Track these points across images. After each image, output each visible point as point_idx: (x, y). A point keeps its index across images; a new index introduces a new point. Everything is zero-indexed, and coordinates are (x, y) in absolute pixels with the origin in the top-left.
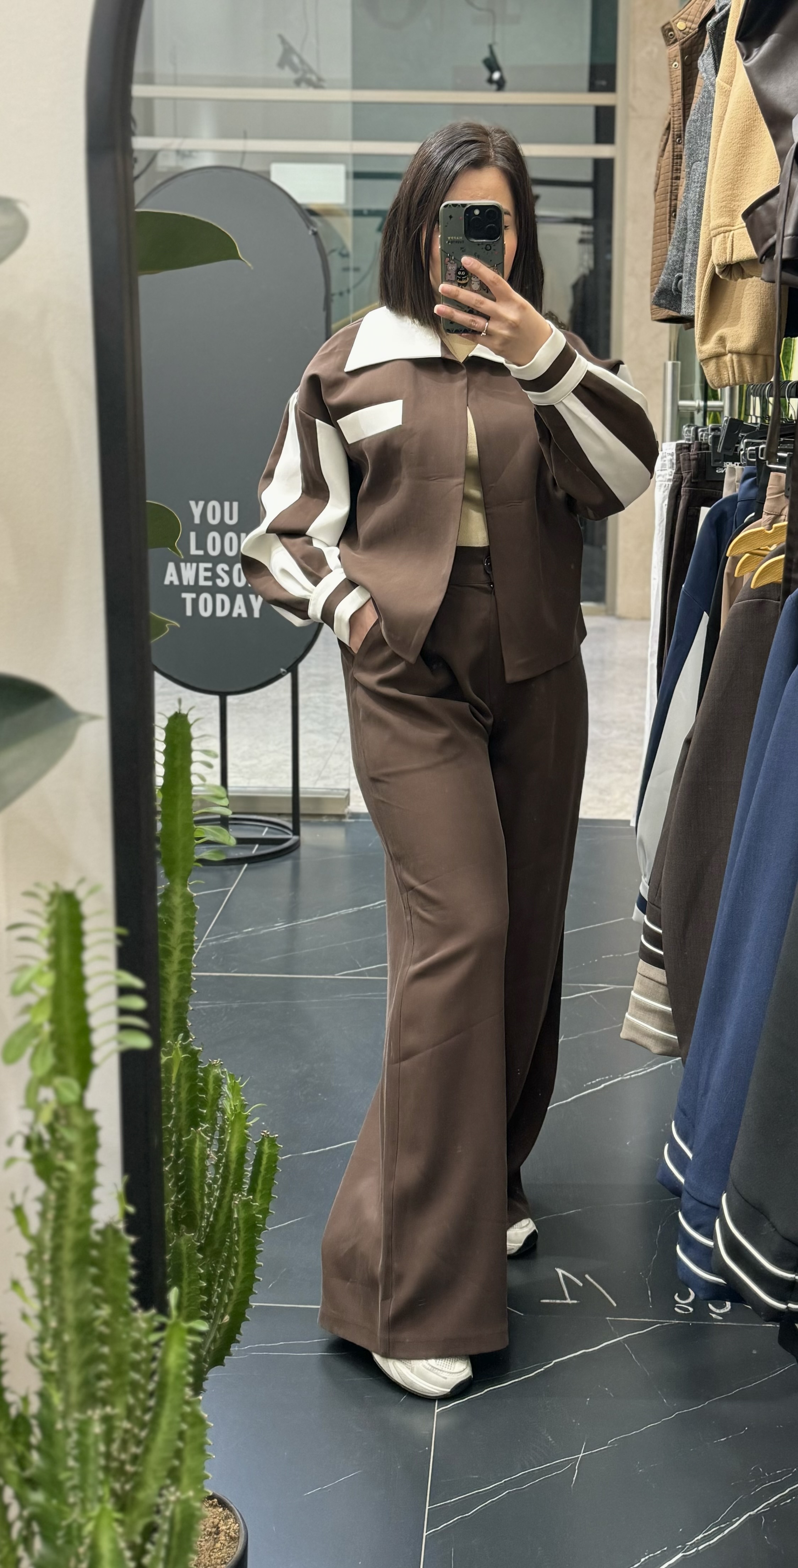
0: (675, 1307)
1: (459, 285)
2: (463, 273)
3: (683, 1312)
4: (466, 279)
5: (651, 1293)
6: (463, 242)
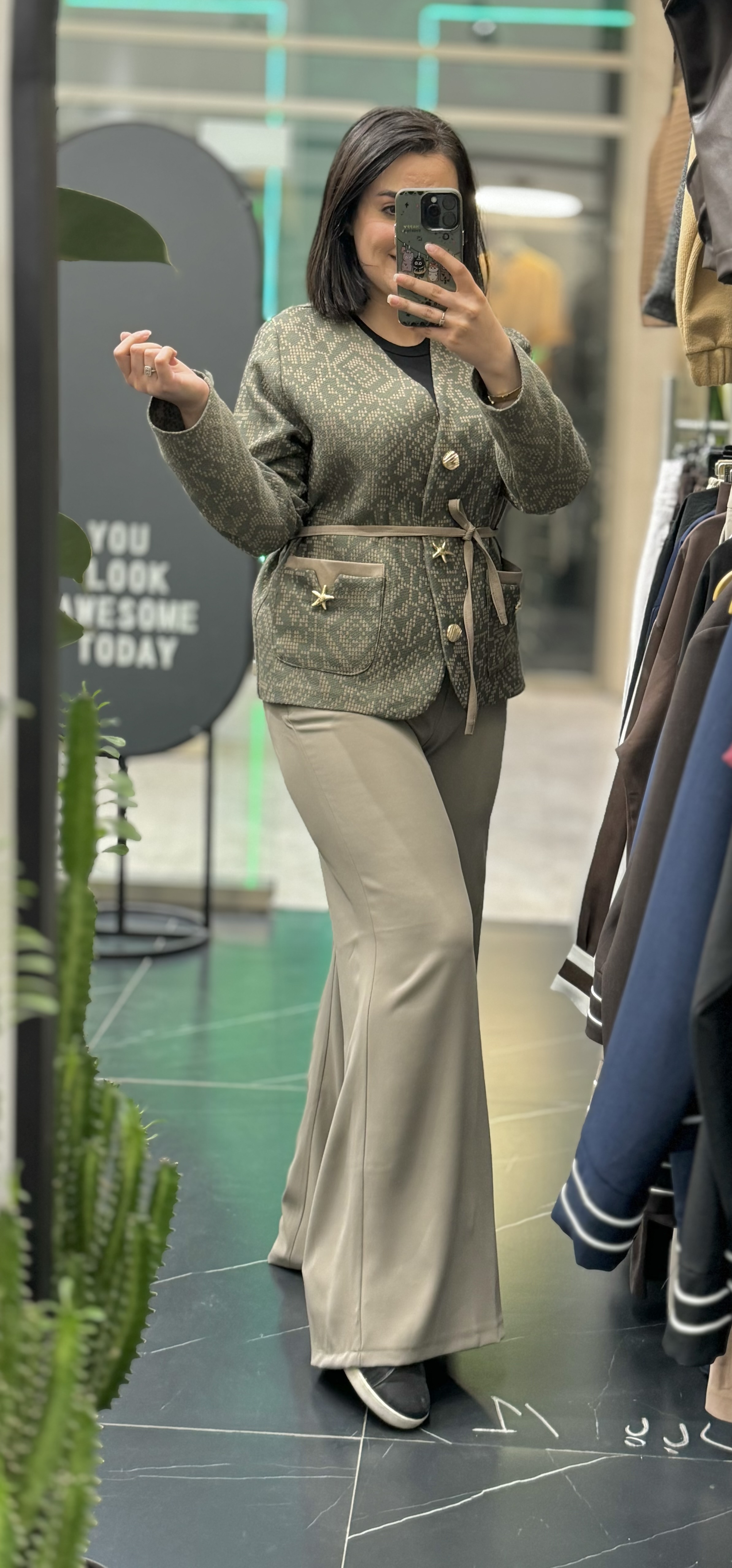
0: (625, 1439)
1: (416, 276)
2: (420, 264)
3: (634, 1445)
4: (423, 269)
5: (599, 1424)
6: (420, 230)
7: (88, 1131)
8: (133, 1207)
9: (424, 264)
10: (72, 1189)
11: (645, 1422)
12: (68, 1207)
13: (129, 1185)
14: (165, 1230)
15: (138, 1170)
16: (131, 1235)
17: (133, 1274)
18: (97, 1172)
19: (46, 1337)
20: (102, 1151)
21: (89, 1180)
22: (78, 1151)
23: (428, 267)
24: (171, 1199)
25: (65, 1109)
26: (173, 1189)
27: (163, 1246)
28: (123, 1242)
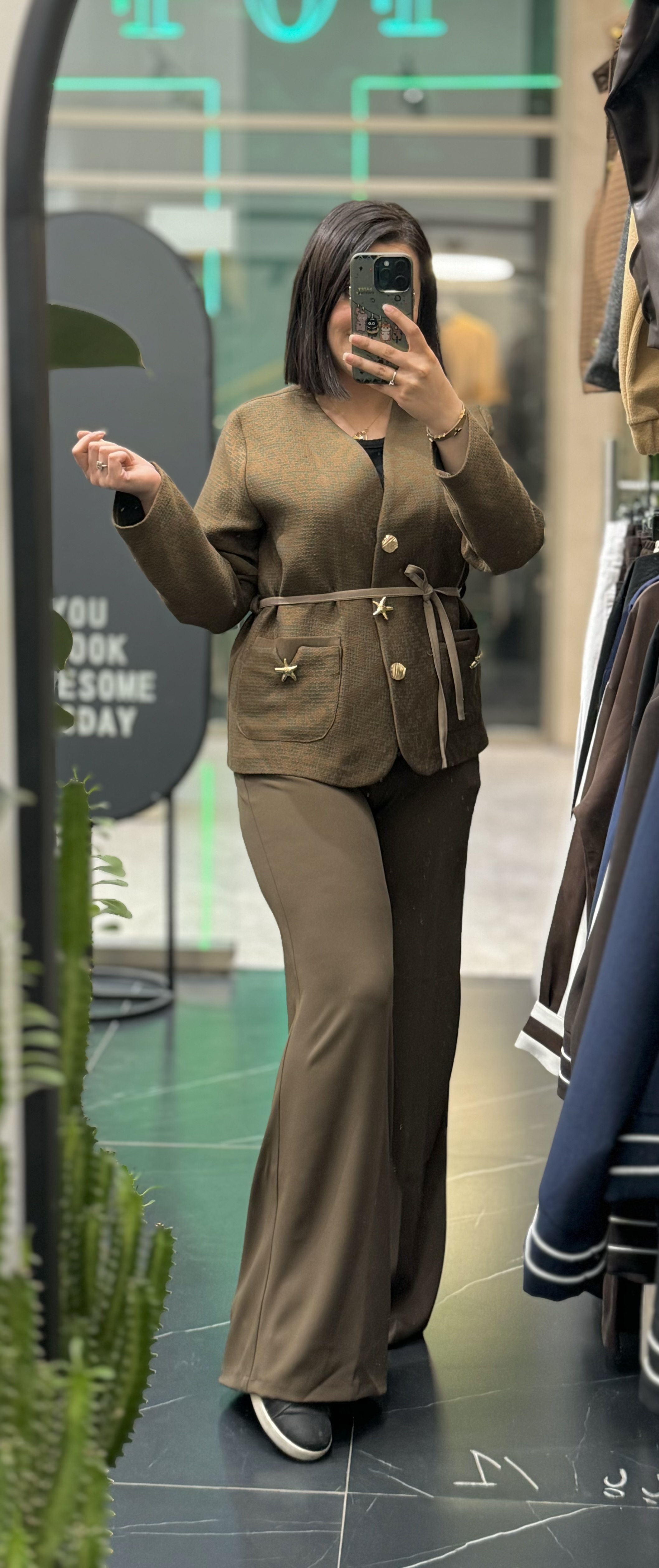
0: (604, 1490)
1: (369, 335)
2: (374, 323)
3: (613, 1496)
4: (376, 329)
5: (578, 1476)
6: (373, 293)
7: (89, 1199)
8: (132, 1272)
9: (377, 324)
10: (75, 1255)
11: (623, 1473)
12: (73, 1272)
13: (128, 1250)
14: (162, 1293)
15: (137, 1235)
16: (132, 1299)
17: (134, 1335)
18: (98, 1237)
19: (58, 1396)
20: (102, 1217)
21: (90, 1246)
22: (80, 1218)
23: (381, 327)
24: (167, 1262)
25: (66, 1177)
26: (168, 1253)
27: (161, 1308)
28: (124, 1305)
